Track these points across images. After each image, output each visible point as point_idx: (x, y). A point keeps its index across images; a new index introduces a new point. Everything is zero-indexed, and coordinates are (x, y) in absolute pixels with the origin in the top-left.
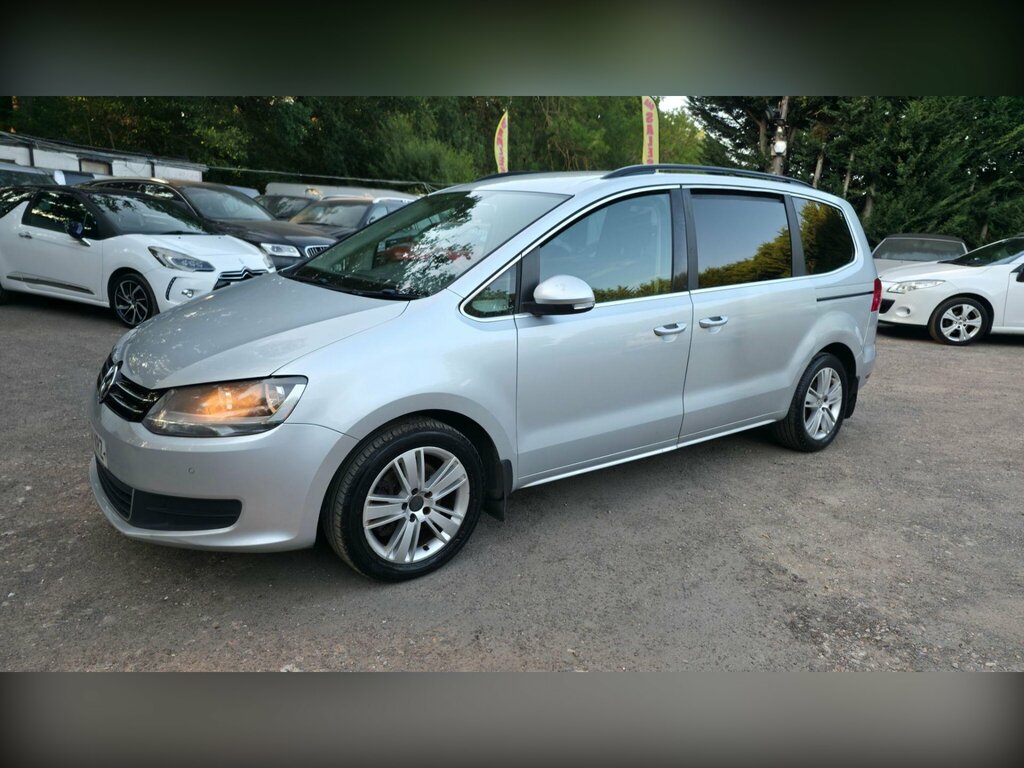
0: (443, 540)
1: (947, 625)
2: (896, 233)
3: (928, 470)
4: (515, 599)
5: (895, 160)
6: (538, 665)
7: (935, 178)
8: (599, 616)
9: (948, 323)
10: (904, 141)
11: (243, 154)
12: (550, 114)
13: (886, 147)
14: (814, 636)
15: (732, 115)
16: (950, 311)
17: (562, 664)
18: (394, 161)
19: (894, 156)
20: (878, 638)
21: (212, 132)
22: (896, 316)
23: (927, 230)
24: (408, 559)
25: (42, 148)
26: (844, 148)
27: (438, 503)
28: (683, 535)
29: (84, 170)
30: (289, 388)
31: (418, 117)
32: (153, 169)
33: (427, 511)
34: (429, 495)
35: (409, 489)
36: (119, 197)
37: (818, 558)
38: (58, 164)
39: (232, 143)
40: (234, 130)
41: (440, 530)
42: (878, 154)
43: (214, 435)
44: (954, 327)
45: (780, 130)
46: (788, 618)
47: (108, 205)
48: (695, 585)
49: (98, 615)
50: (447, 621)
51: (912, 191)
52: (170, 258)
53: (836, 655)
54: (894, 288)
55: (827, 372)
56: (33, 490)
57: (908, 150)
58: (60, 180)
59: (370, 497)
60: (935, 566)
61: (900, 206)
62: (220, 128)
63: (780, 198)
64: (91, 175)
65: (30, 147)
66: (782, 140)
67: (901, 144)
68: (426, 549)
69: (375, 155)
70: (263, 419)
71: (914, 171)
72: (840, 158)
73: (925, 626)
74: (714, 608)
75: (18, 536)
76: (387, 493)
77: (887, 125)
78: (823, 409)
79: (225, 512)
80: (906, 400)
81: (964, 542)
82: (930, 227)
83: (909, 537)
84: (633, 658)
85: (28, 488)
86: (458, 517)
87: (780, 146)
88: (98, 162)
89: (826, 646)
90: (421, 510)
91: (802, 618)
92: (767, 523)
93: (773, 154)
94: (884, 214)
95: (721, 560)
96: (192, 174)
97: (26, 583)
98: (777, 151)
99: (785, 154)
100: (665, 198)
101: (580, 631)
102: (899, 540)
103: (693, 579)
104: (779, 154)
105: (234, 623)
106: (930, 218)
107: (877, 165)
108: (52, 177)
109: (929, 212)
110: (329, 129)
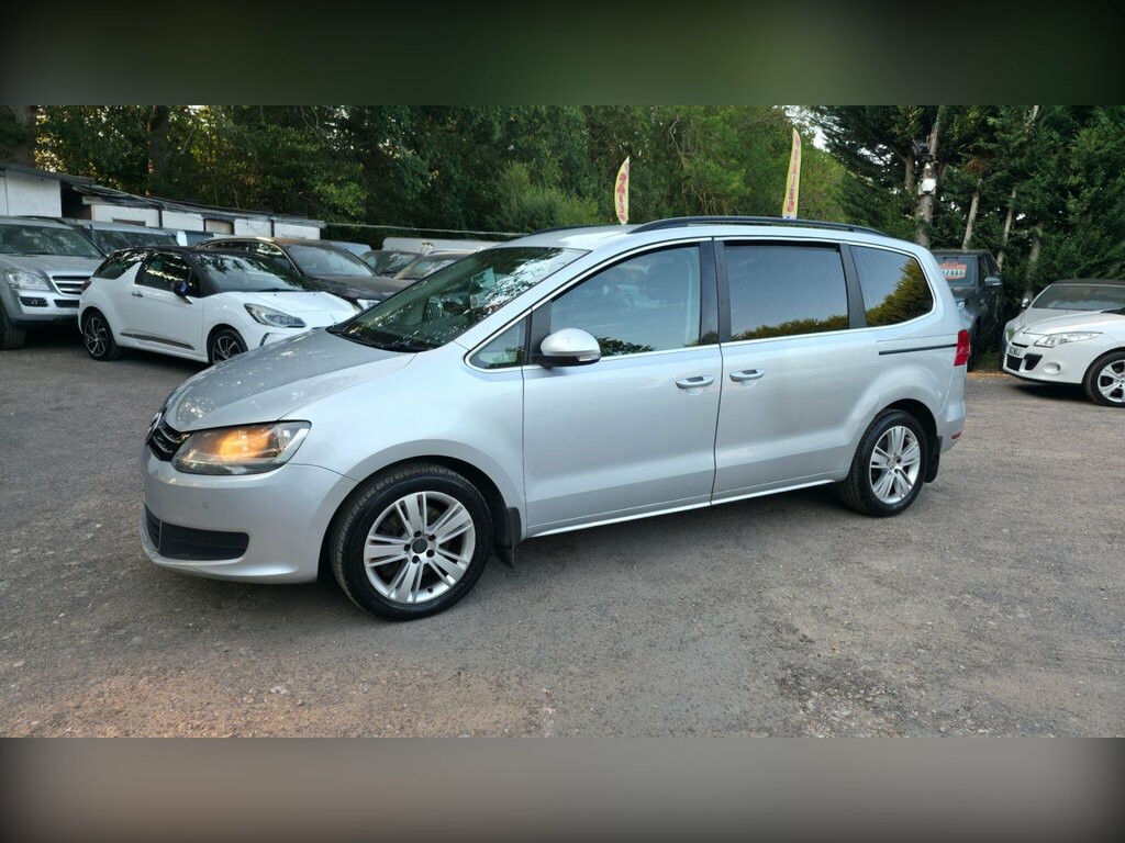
0: (448, 584)
1: (952, 691)
2: (1070, 278)
3: (1012, 539)
4: (508, 642)
5: (1066, 197)
6: (509, 701)
7: (1114, 215)
8: (585, 662)
9: (1107, 381)
10: (1075, 174)
11: (362, 210)
12: (685, 156)
13: (1054, 182)
14: (801, 693)
15: (875, 153)
16: (1109, 367)
17: (532, 702)
18: (510, 212)
19: (1063, 191)
20: (870, 699)
21: (331, 189)
22: (1043, 373)
23: (1108, 275)
24: (410, 599)
25: (170, 209)
26: (1006, 185)
27: (442, 546)
28: (703, 593)
29: (208, 230)
30: (294, 432)
31: (540, 165)
32: (273, 227)
33: (430, 554)
34: (432, 538)
35: (411, 531)
36: (228, 257)
37: (838, 621)
38: (182, 224)
39: (350, 200)
40: (354, 186)
41: (445, 574)
42: (1045, 190)
43: (228, 473)
44: (1115, 386)
45: (928, 166)
46: (781, 675)
47: (215, 264)
48: (694, 640)
49: (130, 635)
50: (435, 658)
51: (1086, 230)
52: (263, 315)
53: (818, 711)
54: (1042, 342)
55: (899, 431)
56: (102, 528)
57: (1080, 184)
58: (182, 241)
59: (371, 537)
60: (968, 633)
61: (1072, 247)
62: (339, 184)
63: (836, 247)
64: (211, 235)
65: (159, 208)
66: (931, 177)
67: (1072, 177)
68: (430, 591)
69: (493, 206)
70: (268, 460)
71: (1089, 208)
72: (999, 195)
73: (926, 691)
74: (705, 661)
75: (79, 566)
76: (391, 534)
77: (1055, 157)
78: (896, 471)
79: (233, 544)
80: (1026, 467)
81: (1014, 614)
82: (1112, 271)
83: (952, 605)
84: (605, 701)
85: (98, 526)
86: (463, 562)
87: (929, 184)
88: (221, 221)
89: (810, 704)
90: (425, 553)
91: (795, 676)
92: (798, 584)
93: (920, 193)
94: (1054, 258)
95: (731, 617)
96: (311, 232)
97: (77, 605)
98: (925, 189)
99: (934, 193)
100: (694, 251)
101: (562, 674)
102: (940, 608)
103: (695, 633)
104: (927, 193)
105: (242, 649)
106: (1110, 261)
107: (1043, 202)
108: (174, 237)
109: (1109, 254)
110: (447, 181)
